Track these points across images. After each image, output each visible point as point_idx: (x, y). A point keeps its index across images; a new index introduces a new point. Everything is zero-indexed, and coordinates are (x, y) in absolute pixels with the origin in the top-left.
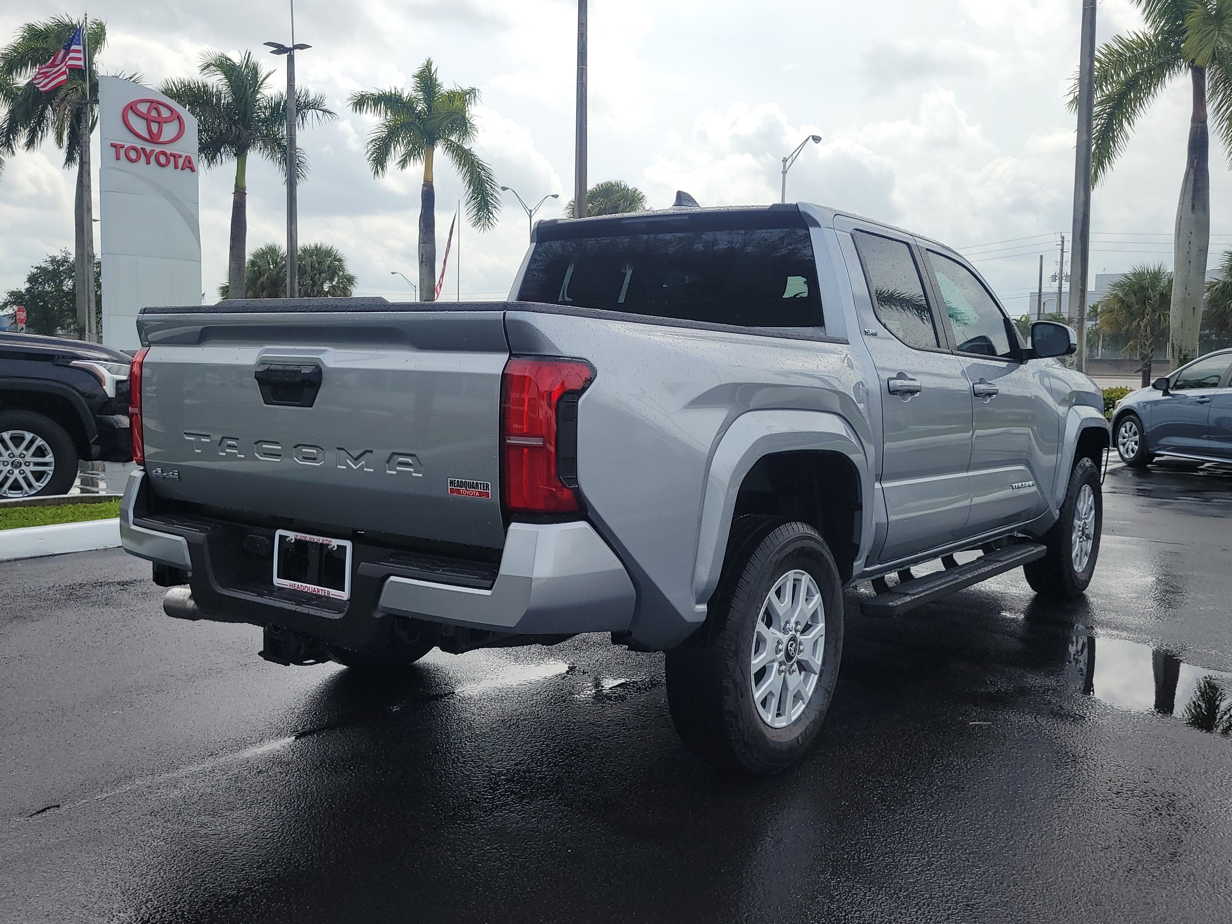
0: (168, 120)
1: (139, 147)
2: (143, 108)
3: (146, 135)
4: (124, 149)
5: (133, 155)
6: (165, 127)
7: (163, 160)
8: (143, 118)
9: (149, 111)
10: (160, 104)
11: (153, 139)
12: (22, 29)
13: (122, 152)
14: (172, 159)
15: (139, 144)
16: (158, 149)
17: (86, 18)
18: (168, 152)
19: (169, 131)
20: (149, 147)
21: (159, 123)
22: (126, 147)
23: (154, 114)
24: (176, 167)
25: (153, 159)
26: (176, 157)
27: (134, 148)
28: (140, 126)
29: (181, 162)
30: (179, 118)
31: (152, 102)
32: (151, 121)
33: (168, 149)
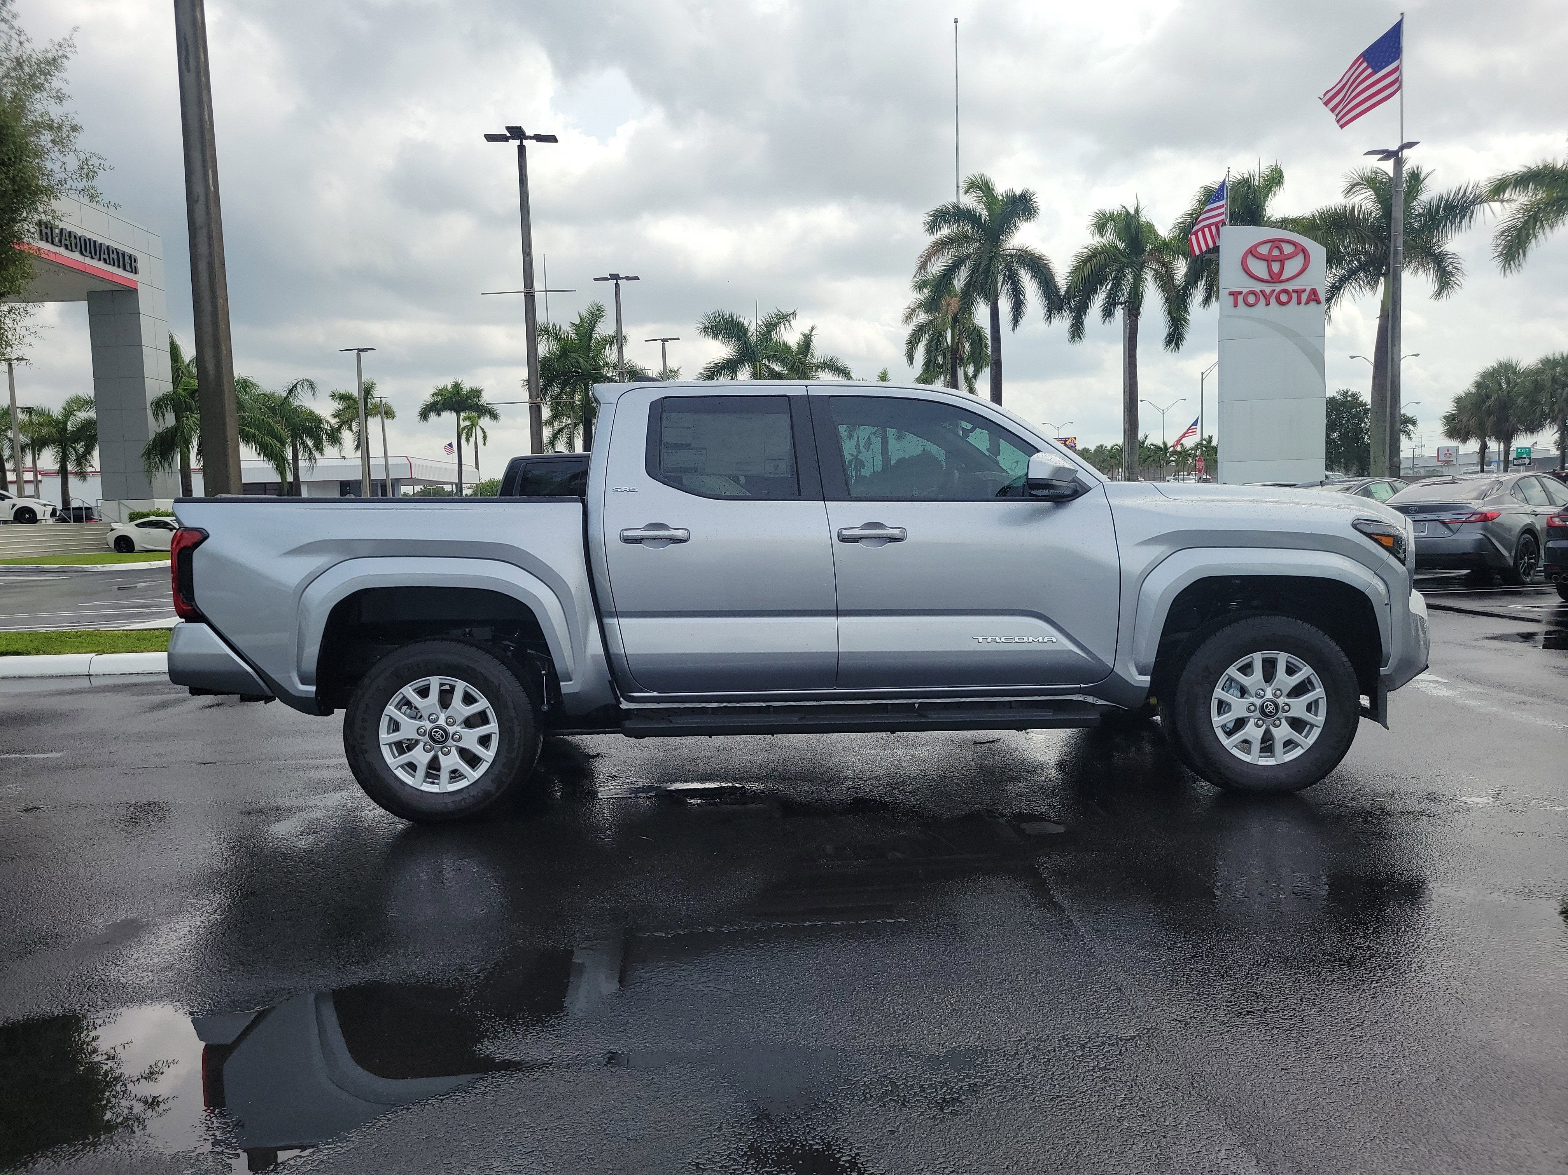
0: (1291, 256)
1: (1258, 290)
2: (1264, 250)
3: (1266, 276)
4: (1242, 295)
5: (1251, 299)
6: (1287, 264)
7: (1284, 298)
8: (1263, 260)
9: (1270, 251)
10: (1282, 241)
11: (1275, 278)
12: (1198, 193)
13: (1240, 298)
14: (1295, 296)
15: (1258, 287)
16: (1278, 288)
17: (1229, 171)
18: (1290, 289)
19: (1292, 267)
20: (1268, 289)
21: (1281, 261)
22: (1244, 293)
23: (1276, 252)
24: (1299, 303)
25: (1273, 300)
26: (1299, 292)
27: (1253, 293)
28: (1259, 268)
29: (1304, 297)
30: (1304, 251)
31: (1273, 241)
32: (1272, 261)
33: (1290, 286)
